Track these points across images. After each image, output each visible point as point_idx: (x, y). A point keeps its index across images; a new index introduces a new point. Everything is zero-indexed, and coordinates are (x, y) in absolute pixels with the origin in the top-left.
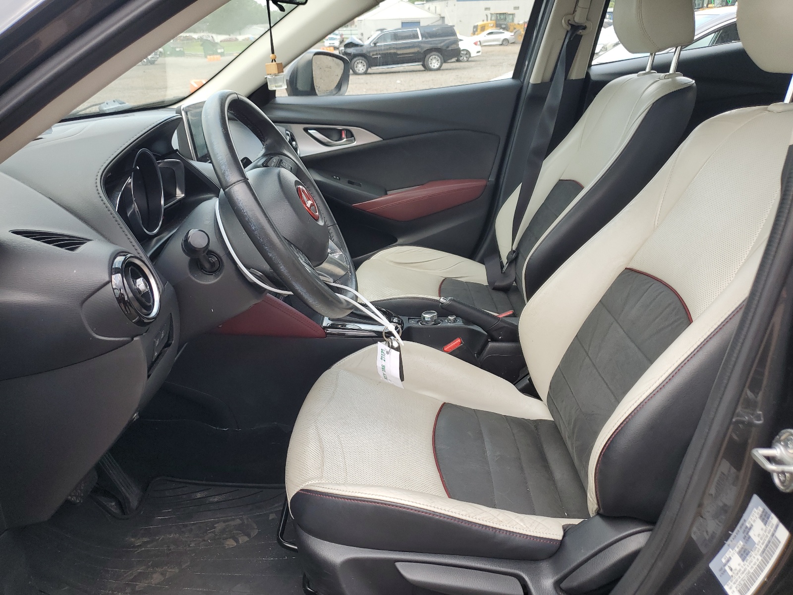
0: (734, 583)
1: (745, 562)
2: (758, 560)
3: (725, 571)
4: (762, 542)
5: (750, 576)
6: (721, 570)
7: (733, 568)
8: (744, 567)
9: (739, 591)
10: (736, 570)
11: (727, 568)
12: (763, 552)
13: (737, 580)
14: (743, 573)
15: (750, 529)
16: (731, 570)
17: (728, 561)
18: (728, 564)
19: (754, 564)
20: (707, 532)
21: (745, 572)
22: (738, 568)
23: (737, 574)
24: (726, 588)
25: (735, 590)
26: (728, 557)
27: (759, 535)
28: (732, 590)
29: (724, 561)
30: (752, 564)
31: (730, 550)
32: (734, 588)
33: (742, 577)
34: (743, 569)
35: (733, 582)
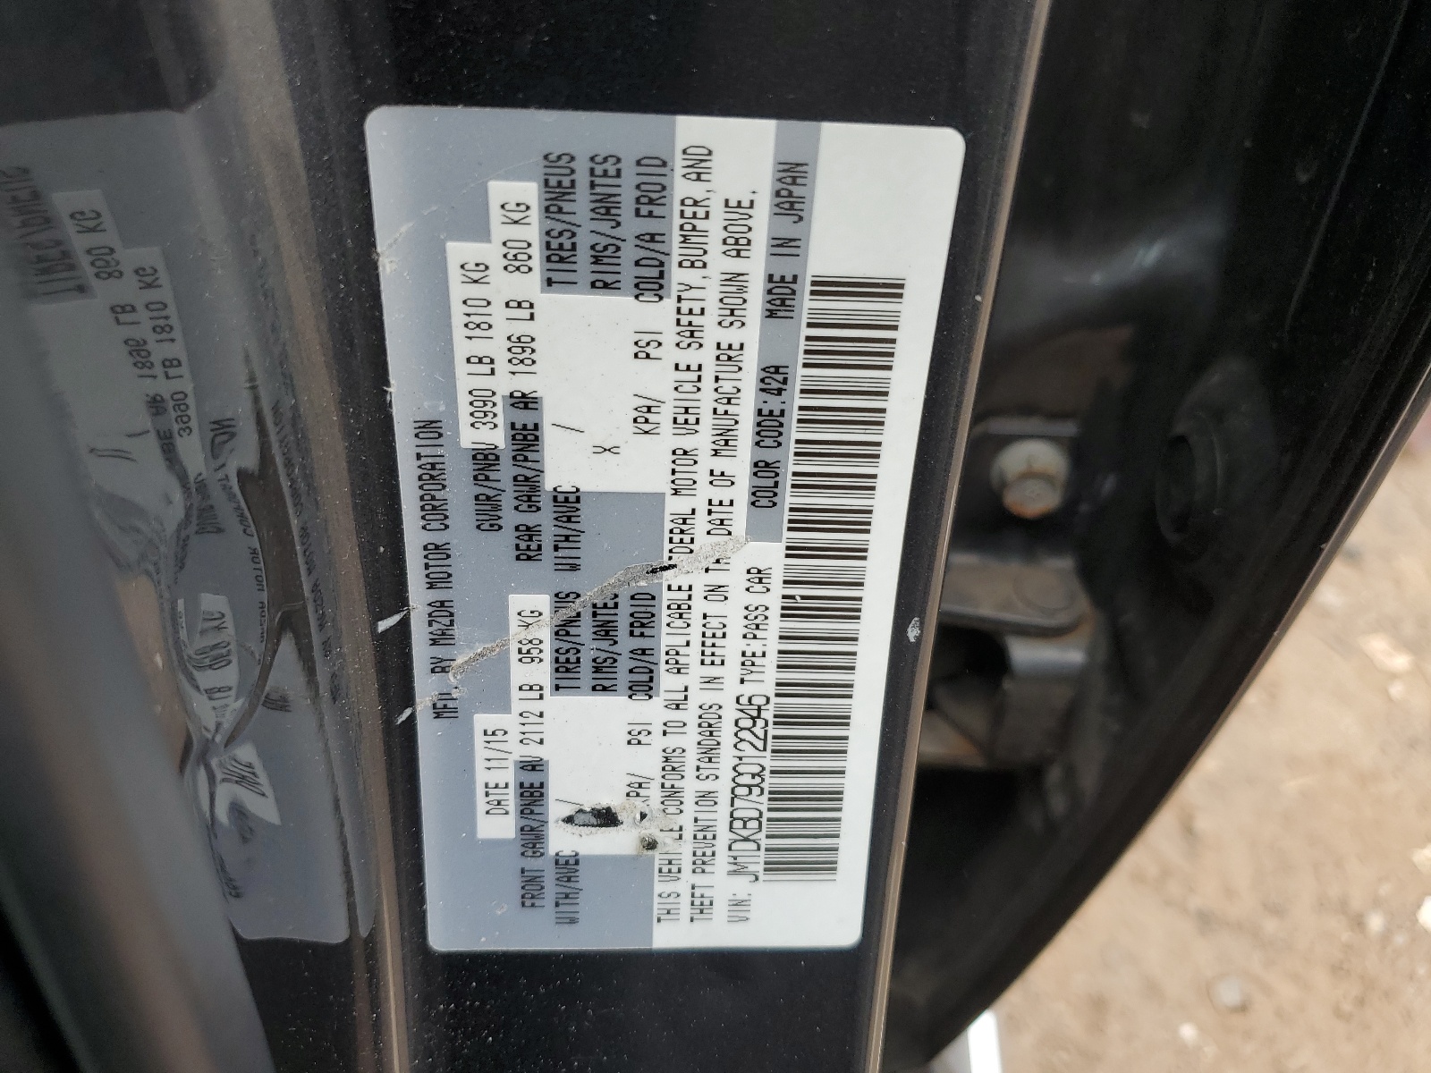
0: (701, 863)
1: (667, 681)
2: (759, 576)
3: (569, 867)
4: (702, 441)
5: (782, 719)
6: (530, 889)
7: (611, 798)
8: (690, 715)
9: (771, 867)
10: (636, 788)
11: (560, 840)
12: (764, 496)
13: (705, 833)
14: (709, 753)
15: (526, 439)
16: (607, 818)
17: (532, 795)
18: (555, 810)
19: (754, 628)
20: (206, 729)
21: (726, 733)
22: (648, 762)
23: (672, 794)
24: (670, 936)
25: (741, 886)
26: (509, 776)
27: (644, 418)
28: (721, 910)
29: (500, 827)
30: (733, 647)
31: (483, 721)
32: (721, 884)
33: (723, 787)
34: (689, 739)
35: (687, 863)
